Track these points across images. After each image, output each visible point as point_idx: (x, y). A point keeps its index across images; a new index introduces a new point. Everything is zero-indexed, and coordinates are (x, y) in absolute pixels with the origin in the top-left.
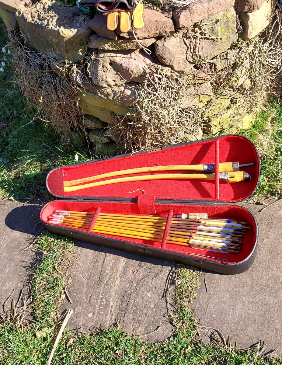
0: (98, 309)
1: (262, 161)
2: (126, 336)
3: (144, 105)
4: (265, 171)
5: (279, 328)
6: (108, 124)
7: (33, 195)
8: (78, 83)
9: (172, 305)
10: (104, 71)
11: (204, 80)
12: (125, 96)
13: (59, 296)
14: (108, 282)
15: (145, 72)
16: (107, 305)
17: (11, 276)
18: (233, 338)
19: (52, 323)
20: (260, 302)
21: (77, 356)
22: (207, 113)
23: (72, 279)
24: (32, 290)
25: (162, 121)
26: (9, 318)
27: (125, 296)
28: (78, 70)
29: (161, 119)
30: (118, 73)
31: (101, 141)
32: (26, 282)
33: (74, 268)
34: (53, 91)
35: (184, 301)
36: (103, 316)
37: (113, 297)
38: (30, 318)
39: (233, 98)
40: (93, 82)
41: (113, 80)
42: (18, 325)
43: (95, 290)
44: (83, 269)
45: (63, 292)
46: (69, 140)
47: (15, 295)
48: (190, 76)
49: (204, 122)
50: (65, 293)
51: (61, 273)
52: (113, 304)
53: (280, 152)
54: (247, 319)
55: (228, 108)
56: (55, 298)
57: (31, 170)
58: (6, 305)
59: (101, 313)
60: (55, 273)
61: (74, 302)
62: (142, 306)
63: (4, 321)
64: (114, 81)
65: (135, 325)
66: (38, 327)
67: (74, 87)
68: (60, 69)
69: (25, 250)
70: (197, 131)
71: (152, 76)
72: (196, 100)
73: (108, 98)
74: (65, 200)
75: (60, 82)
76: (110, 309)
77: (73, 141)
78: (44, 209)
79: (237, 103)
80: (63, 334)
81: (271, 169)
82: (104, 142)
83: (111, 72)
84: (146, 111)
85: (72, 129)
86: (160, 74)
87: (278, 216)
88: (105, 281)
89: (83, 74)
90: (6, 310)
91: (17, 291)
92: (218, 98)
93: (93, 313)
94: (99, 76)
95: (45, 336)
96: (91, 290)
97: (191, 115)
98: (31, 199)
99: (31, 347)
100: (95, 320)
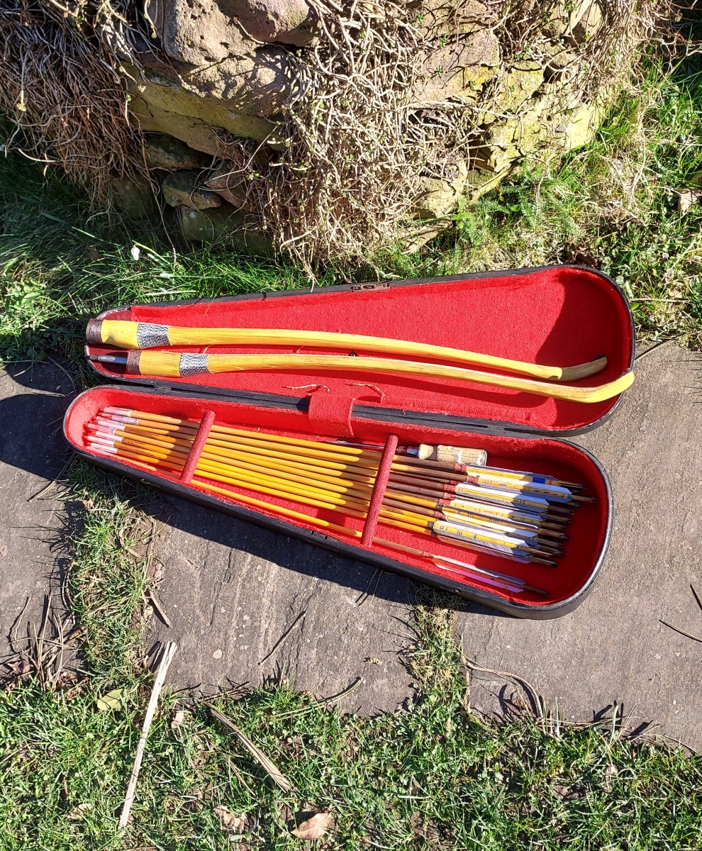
0: (235, 639)
1: (618, 235)
2: (306, 702)
3: (314, 113)
4: (628, 264)
5: (663, 672)
6: (211, 157)
7: (38, 350)
8: (122, 53)
9: (408, 626)
10: (193, 17)
11: (479, 23)
12: (258, 88)
13: (139, 610)
14: (249, 572)
15: (313, 14)
16: (254, 630)
17: (16, 564)
18: (556, 698)
19: (131, 677)
20: (619, 611)
21: (199, 752)
22: (481, 117)
23: (164, 569)
24: (72, 597)
25: (362, 155)
26: (27, 668)
27: (296, 607)
28: (117, 15)
29: (362, 147)
30: (235, 19)
31: (197, 204)
32: (55, 578)
33: (165, 540)
34: (52, 73)
35: (437, 615)
36: (248, 656)
37: (266, 608)
38: (77, 664)
39: (553, 65)
40: (164, 51)
41: (222, 43)
42: (51, 684)
43: (221, 594)
44: (186, 542)
45: (146, 602)
46: (109, 204)
47: (33, 611)
48: (438, 14)
49: (475, 140)
50: (151, 602)
51: (136, 554)
52: (270, 627)
53: (665, 209)
54: (587, 654)
55: (537, 95)
56: (130, 616)
57: (23, 284)
58: (14, 636)
59: (242, 648)
60: (122, 556)
61: (174, 622)
62: (339, 629)
63: (17, 675)
64: (226, 45)
65: (324, 674)
66: (99, 687)
67: (110, 65)
68: (63, 12)
69: (38, 496)
70: (455, 168)
71: (333, 26)
72: (455, 84)
73: (209, 96)
74: (125, 387)
75: (68, 49)
76: (262, 638)
77: (120, 205)
78: (73, 408)
79: (562, 77)
80: (159, 701)
81: (644, 257)
82: (204, 207)
83: (214, 17)
84: (321, 130)
85: (114, 173)
86: (357, 18)
87: (660, 388)
88: (244, 571)
89: (134, 26)
90: (17, 647)
91: (37, 601)
92: (513, 69)
93: (225, 650)
94: (182, 33)
95: (118, 708)
96: (213, 594)
97: (440, 126)
98: (33, 361)
99: (91, 736)
100: (230, 665)
